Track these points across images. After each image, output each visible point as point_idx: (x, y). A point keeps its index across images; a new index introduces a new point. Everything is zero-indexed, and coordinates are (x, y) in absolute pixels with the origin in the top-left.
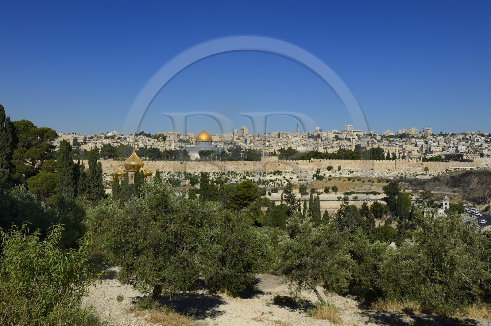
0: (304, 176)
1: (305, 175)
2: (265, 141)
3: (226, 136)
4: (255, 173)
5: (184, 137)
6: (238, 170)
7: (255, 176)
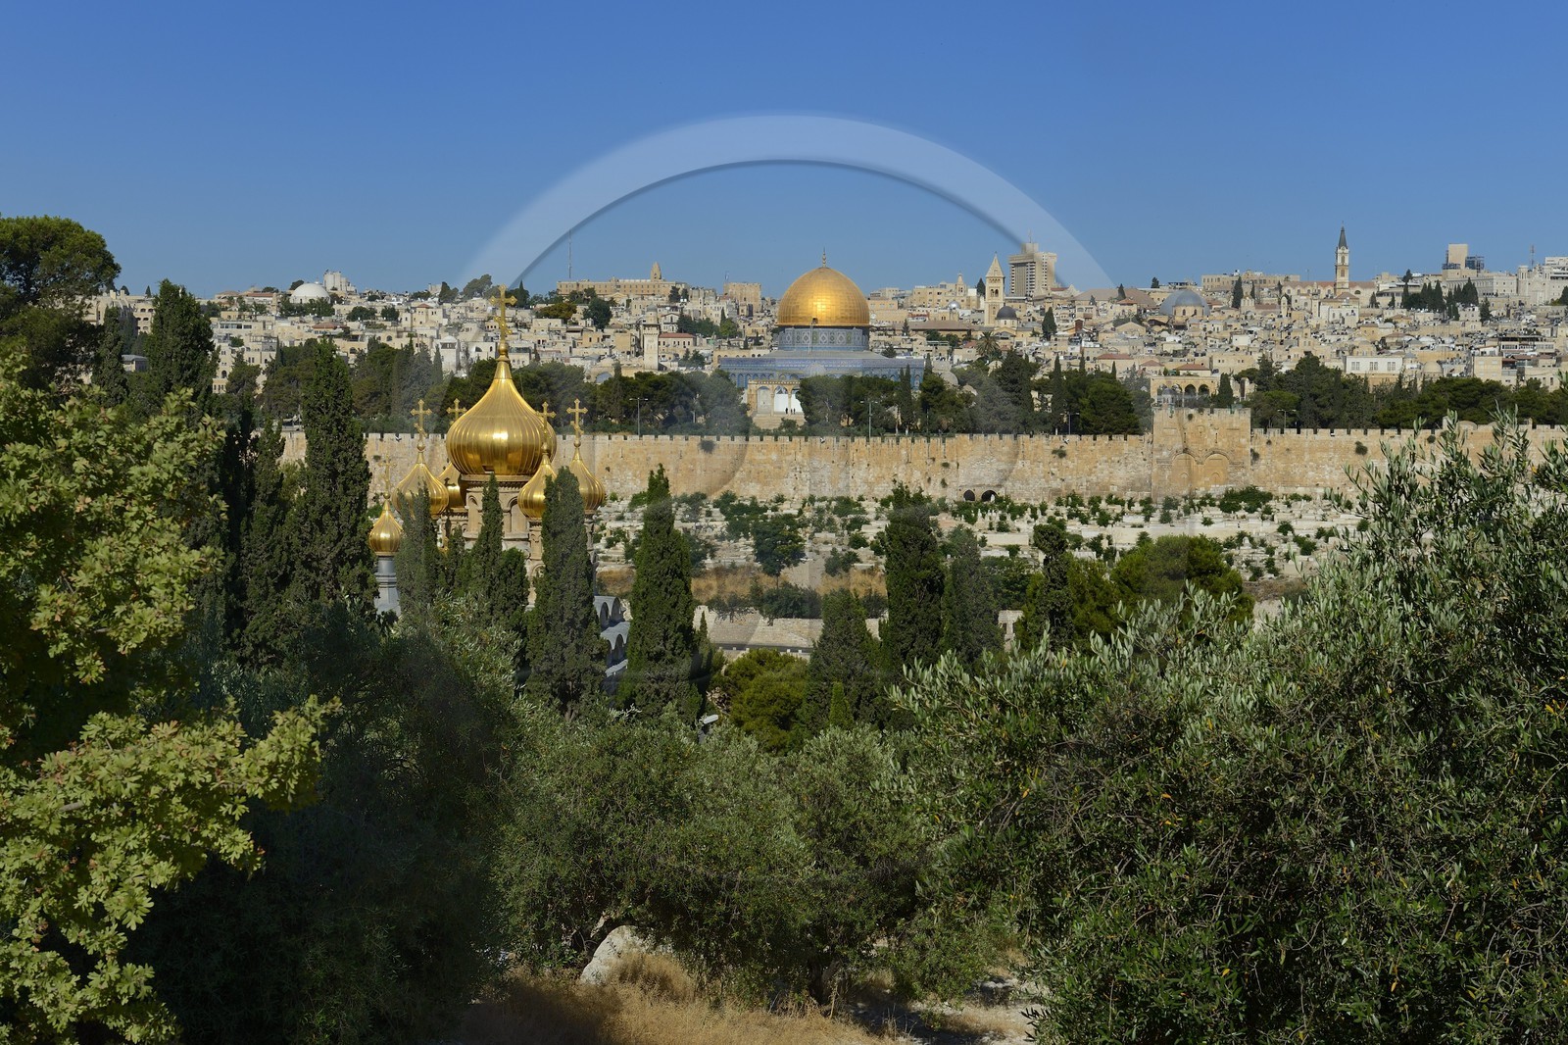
2: (1160, 324)
3: (939, 297)
4: (1117, 502)
5: (708, 308)
6: (1018, 485)
7: (1117, 519)
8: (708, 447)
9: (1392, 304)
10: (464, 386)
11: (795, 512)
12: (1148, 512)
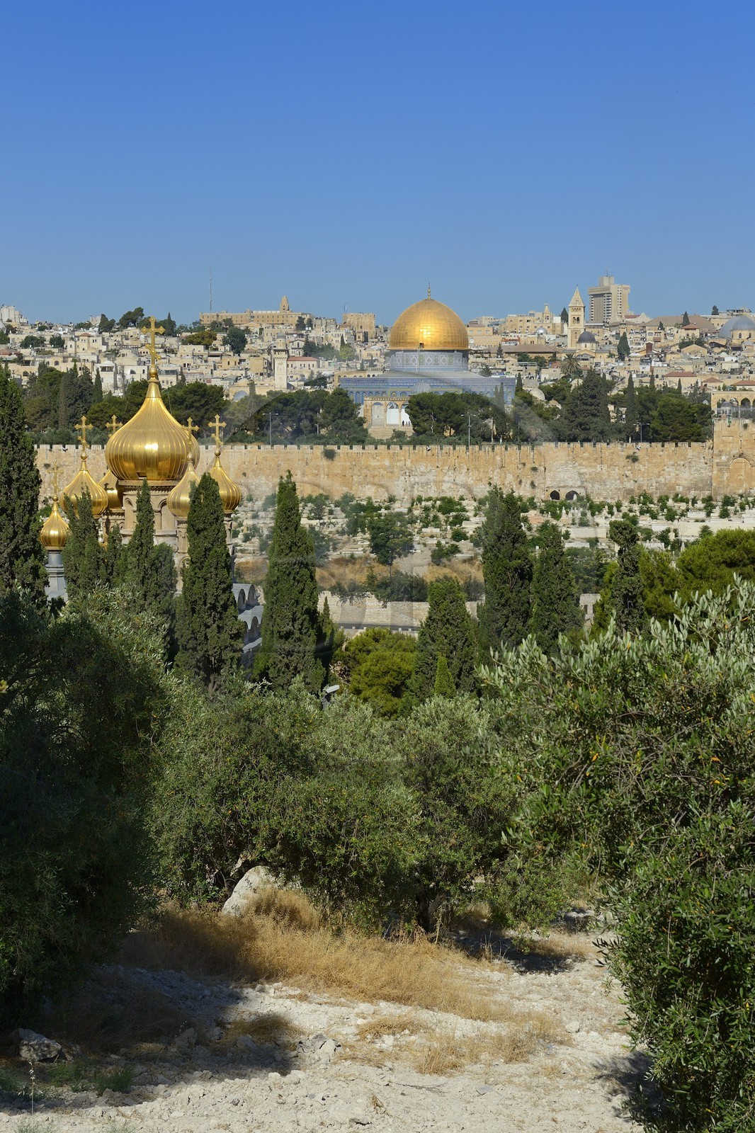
2: (719, 346)
3: (528, 324)
4: (682, 500)
5: (329, 335)
6: (597, 486)
7: (682, 515)
8: (330, 455)
10: (121, 403)
11: (405, 511)
12: (709, 509)
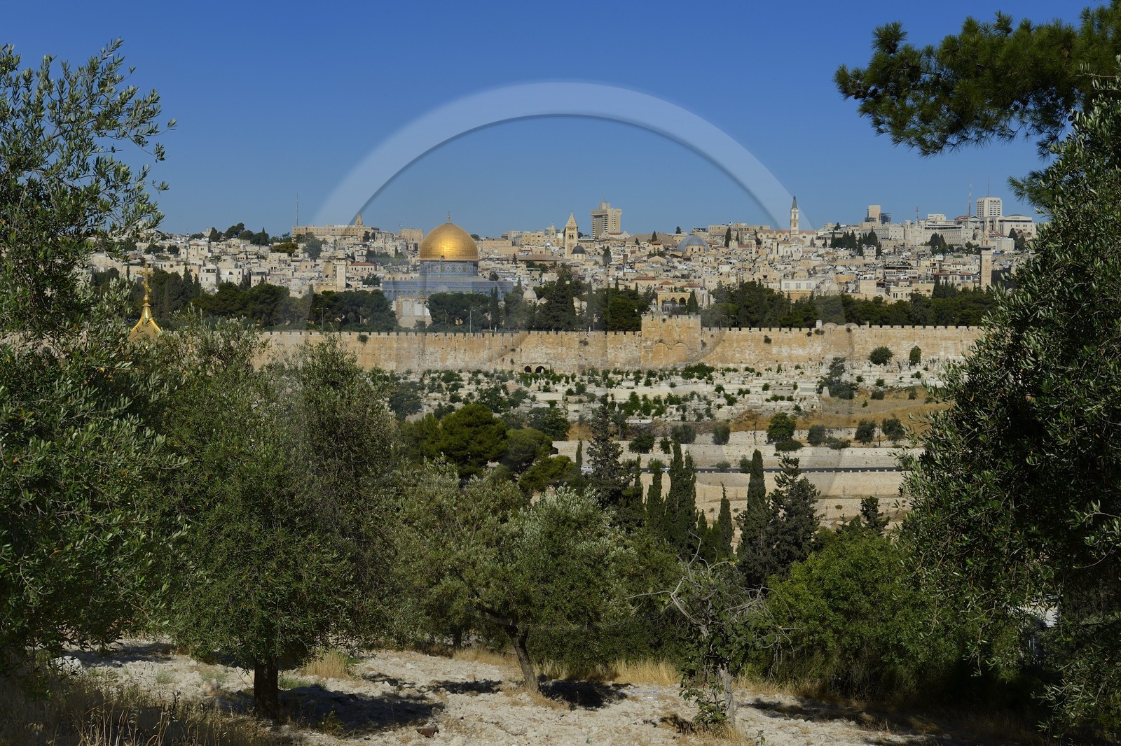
0: (787, 385)
1: (792, 382)
2: (677, 257)
3: (539, 239)
4: (620, 373)
5: (387, 245)
6: (558, 362)
7: (618, 384)
8: (363, 339)
9: (825, 245)
11: (418, 380)
12: (637, 380)
